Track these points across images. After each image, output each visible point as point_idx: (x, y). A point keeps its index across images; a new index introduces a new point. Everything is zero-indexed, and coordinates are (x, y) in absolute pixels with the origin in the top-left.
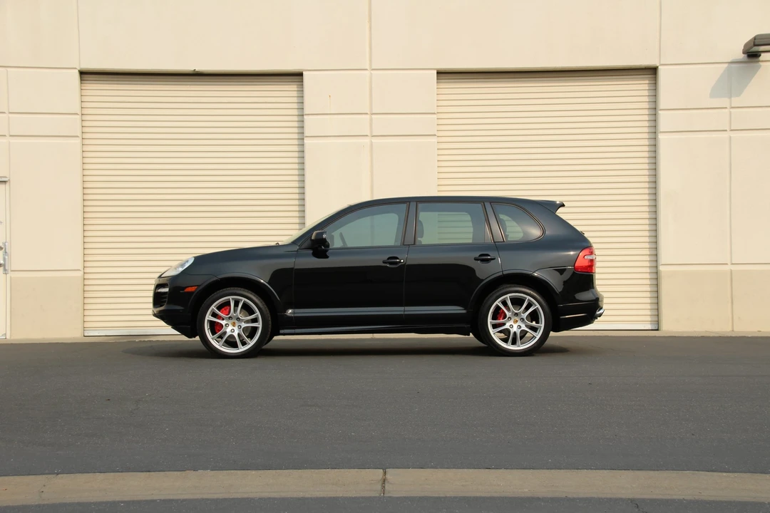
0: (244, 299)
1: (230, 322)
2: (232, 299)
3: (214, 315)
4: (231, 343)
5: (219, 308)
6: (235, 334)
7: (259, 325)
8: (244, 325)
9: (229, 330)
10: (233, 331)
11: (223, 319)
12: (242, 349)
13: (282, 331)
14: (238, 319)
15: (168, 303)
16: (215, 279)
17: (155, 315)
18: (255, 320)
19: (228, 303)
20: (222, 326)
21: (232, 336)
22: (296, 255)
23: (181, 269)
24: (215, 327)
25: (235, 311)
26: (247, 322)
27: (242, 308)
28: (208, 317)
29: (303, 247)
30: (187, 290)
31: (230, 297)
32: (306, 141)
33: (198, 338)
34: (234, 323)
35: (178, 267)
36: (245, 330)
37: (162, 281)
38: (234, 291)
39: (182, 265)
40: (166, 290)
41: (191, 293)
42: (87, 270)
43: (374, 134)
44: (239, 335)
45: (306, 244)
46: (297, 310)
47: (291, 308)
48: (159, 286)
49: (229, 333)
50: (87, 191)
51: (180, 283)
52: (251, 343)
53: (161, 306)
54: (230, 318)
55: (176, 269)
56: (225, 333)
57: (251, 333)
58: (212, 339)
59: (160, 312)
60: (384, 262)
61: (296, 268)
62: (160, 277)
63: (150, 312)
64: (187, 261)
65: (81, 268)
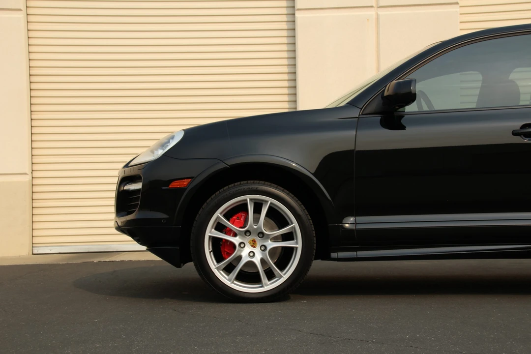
0: (271, 200)
1: (247, 240)
2: (251, 200)
3: (220, 227)
4: (249, 275)
5: (228, 215)
6: (257, 260)
7: (297, 244)
8: (271, 245)
9: (245, 253)
10: (252, 254)
11: (235, 235)
12: (269, 286)
13: (334, 255)
14: (261, 234)
15: (141, 208)
16: (221, 166)
17: (119, 228)
18: (289, 237)
19: (243, 207)
20: (233, 246)
21: (251, 264)
22: (357, 124)
23: (160, 152)
24: (221, 249)
25: (256, 220)
26: (275, 239)
27: (267, 215)
28: (211, 232)
29: (367, 111)
30: (175, 185)
31: (248, 197)
32: (298, 15)
33: (190, 266)
34: (254, 241)
35: (157, 150)
36: (273, 251)
37: (129, 172)
38: (254, 187)
39: (163, 145)
40: (138, 186)
41: (181, 190)
42: (35, 174)
43: (380, 5)
44: (263, 261)
45: (373, 107)
46: (360, 219)
47: (352, 215)
48: (125, 180)
49: (245, 259)
50: (34, 79)
51: (163, 174)
52: (285, 275)
53: (129, 213)
54: (248, 233)
55: (152, 152)
56: (239, 258)
57: (283, 257)
58: (218, 269)
59: (128, 223)
60: (515, 133)
61: (357, 149)
62: (127, 166)
63: (112, 224)
64: (173, 138)
65: (29, 171)
